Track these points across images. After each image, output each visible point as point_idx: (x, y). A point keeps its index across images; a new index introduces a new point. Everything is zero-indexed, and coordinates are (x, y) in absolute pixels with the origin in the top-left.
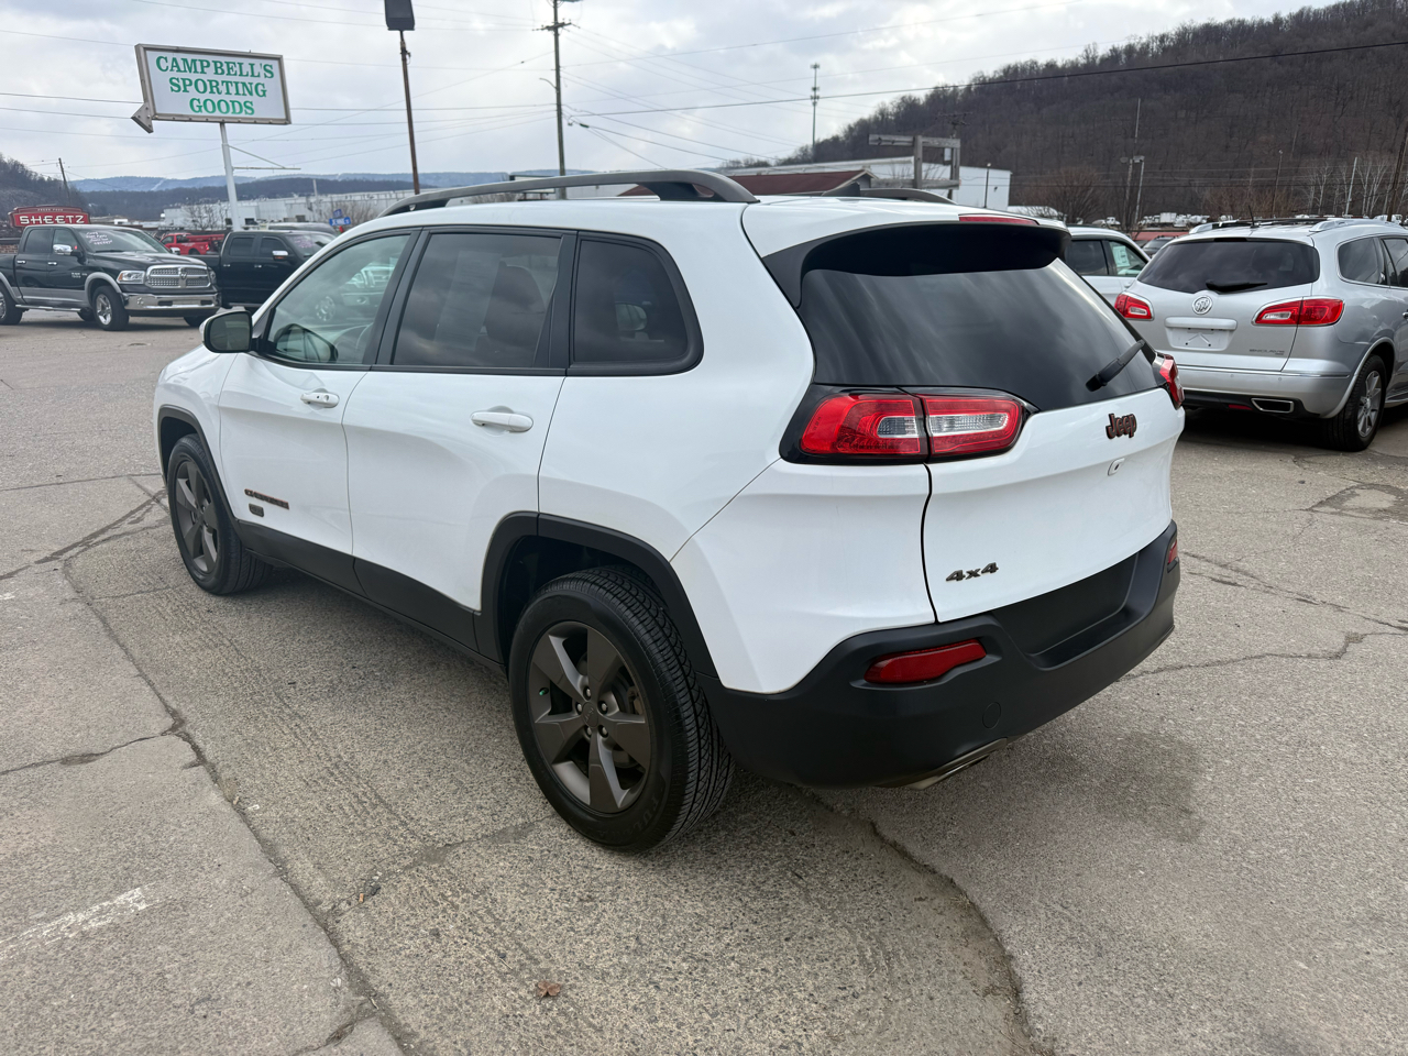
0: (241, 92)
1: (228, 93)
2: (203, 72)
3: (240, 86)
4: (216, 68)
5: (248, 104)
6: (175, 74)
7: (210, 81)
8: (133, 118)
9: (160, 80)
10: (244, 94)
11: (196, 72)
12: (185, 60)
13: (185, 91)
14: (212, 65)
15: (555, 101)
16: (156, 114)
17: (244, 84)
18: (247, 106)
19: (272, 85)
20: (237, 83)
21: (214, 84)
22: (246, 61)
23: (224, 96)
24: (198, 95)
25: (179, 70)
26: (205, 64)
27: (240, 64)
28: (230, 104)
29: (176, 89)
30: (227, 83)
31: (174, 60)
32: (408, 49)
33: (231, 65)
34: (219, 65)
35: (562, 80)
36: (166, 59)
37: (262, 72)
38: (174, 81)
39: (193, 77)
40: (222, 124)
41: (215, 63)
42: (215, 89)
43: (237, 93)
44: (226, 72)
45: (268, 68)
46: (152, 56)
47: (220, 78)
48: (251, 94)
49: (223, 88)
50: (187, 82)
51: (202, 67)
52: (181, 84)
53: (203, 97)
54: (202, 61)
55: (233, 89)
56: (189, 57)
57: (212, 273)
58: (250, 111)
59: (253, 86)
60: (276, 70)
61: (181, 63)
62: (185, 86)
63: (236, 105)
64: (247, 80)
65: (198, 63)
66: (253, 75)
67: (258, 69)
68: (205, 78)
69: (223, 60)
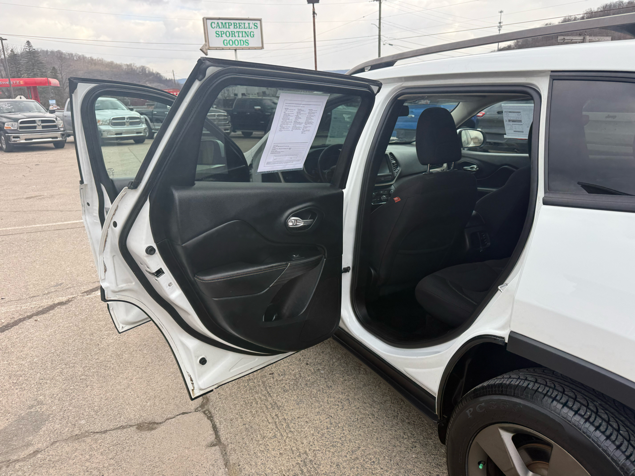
0: (244, 36)
1: (239, 36)
2: (229, 28)
3: (244, 33)
4: (234, 26)
5: (247, 41)
6: (218, 29)
7: (232, 32)
8: (201, 49)
9: (212, 32)
10: (245, 37)
11: (226, 28)
12: (222, 23)
13: (222, 36)
14: (233, 24)
15: (378, 33)
16: (209, 47)
17: (245, 32)
18: (247, 42)
19: (257, 32)
20: (242, 32)
21: (233, 33)
22: (247, 22)
23: (237, 38)
24: (226, 38)
25: (219, 28)
26: (230, 24)
27: (244, 23)
28: (239, 41)
29: (218, 36)
30: (238, 32)
31: (218, 23)
32: (316, 12)
33: (240, 24)
34: (235, 24)
35: (381, 24)
36: (214, 23)
37: (253, 26)
38: (217, 32)
39: (225, 30)
40: (235, 50)
41: (234, 23)
42: (233, 35)
43: (242, 36)
44: (238, 27)
45: (256, 24)
46: (209, 22)
47: (236, 30)
48: (248, 36)
49: (237, 34)
50: (223, 33)
51: (229, 25)
52: (220, 34)
53: (228, 39)
54: (229, 23)
55: (241, 35)
56: (224, 22)
57: (229, 117)
58: (247, 44)
59: (249, 33)
60: (259, 25)
61: (220, 24)
62: (221, 34)
63: (242, 41)
64: (246, 30)
65: (227, 24)
66: (249, 28)
67: (251, 25)
68: (230, 30)
69: (237, 22)
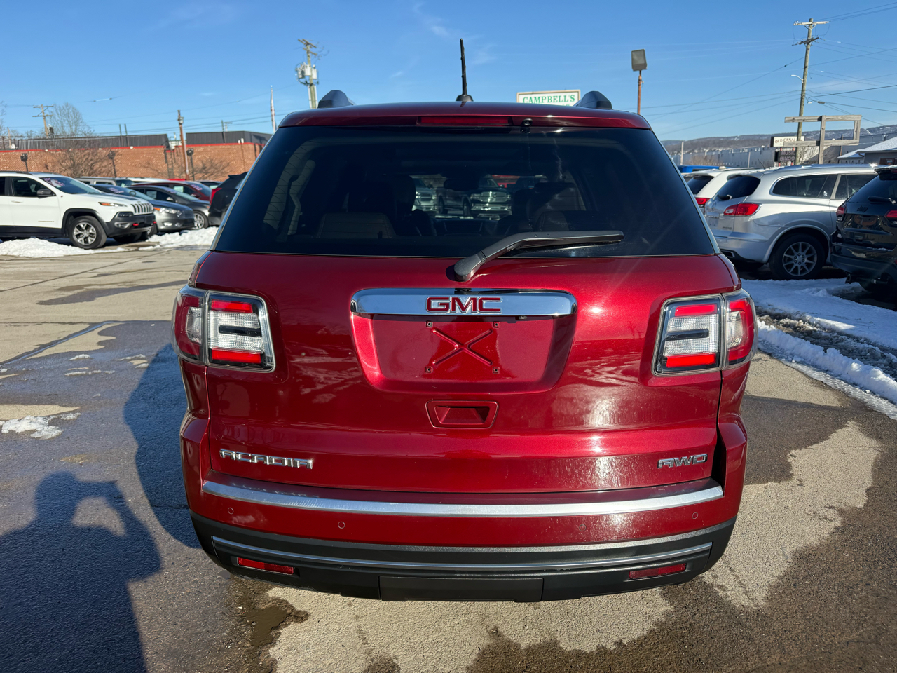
2: (542, 102)
14: (547, 98)
22: (562, 95)
27: (559, 97)
31: (531, 98)
32: (642, 79)
33: (556, 98)
34: (550, 98)
36: (527, 98)
37: (570, 99)
44: (553, 101)
45: (572, 97)
46: (522, 97)
51: (543, 99)
56: (537, 96)
60: (576, 98)
61: (533, 99)
65: (541, 99)
66: (565, 101)
69: (552, 95)
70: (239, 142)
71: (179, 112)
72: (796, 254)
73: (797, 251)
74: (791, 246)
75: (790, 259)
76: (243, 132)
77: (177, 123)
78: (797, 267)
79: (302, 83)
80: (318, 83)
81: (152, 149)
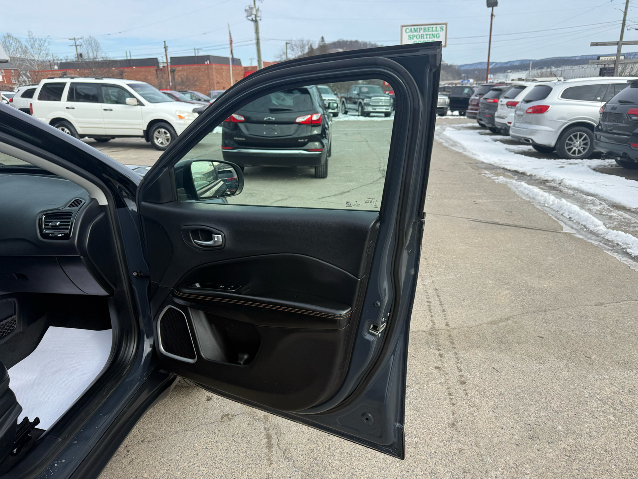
1: (427, 38)
2: (419, 32)
3: (431, 35)
6: (411, 34)
9: (406, 36)
10: (432, 38)
11: (417, 32)
13: (413, 39)
14: (423, 29)
15: (622, 19)
17: (432, 35)
19: (442, 34)
21: (422, 36)
22: (434, 27)
24: (416, 40)
27: (432, 28)
29: (410, 39)
30: (427, 35)
31: (411, 29)
32: (494, 14)
33: (429, 28)
34: (425, 29)
36: (408, 29)
37: (439, 29)
38: (410, 36)
39: (416, 34)
42: (422, 38)
43: (430, 38)
44: (427, 31)
45: (442, 28)
46: (404, 29)
47: (424, 34)
48: (434, 37)
49: (425, 37)
50: (414, 36)
51: (420, 30)
52: (412, 37)
54: (420, 28)
55: (428, 37)
56: (416, 28)
59: (436, 35)
60: (444, 29)
61: (413, 30)
64: (433, 33)
65: (418, 30)
66: (436, 31)
67: (438, 29)
68: (420, 34)
69: (427, 27)
70: (206, 63)
71: (165, 42)
72: (575, 141)
73: (576, 138)
74: (571, 136)
75: (570, 145)
76: (209, 56)
77: (164, 50)
78: (575, 150)
79: (250, 20)
80: (260, 20)
81: (147, 69)
